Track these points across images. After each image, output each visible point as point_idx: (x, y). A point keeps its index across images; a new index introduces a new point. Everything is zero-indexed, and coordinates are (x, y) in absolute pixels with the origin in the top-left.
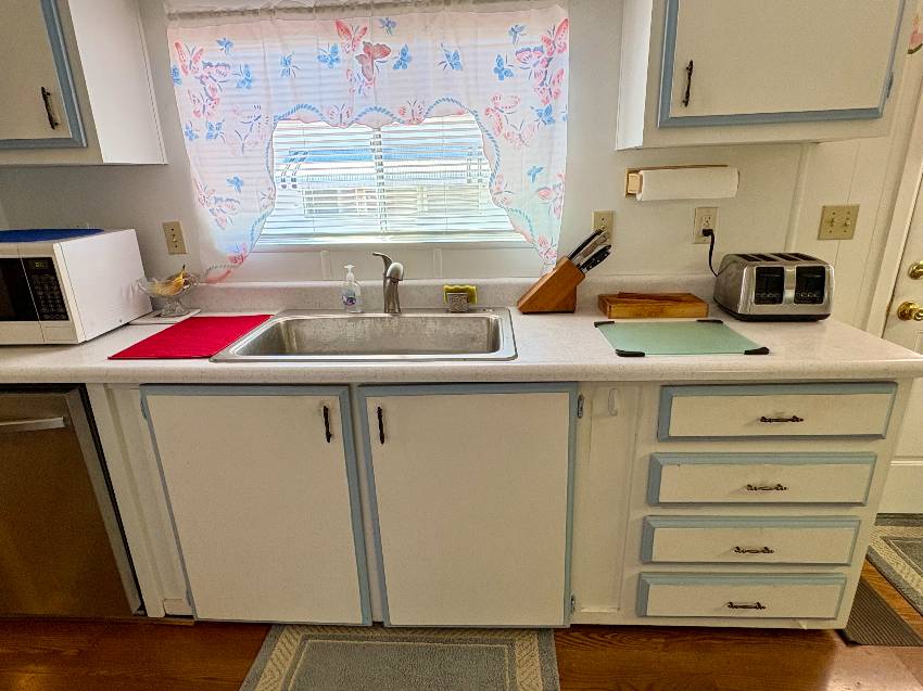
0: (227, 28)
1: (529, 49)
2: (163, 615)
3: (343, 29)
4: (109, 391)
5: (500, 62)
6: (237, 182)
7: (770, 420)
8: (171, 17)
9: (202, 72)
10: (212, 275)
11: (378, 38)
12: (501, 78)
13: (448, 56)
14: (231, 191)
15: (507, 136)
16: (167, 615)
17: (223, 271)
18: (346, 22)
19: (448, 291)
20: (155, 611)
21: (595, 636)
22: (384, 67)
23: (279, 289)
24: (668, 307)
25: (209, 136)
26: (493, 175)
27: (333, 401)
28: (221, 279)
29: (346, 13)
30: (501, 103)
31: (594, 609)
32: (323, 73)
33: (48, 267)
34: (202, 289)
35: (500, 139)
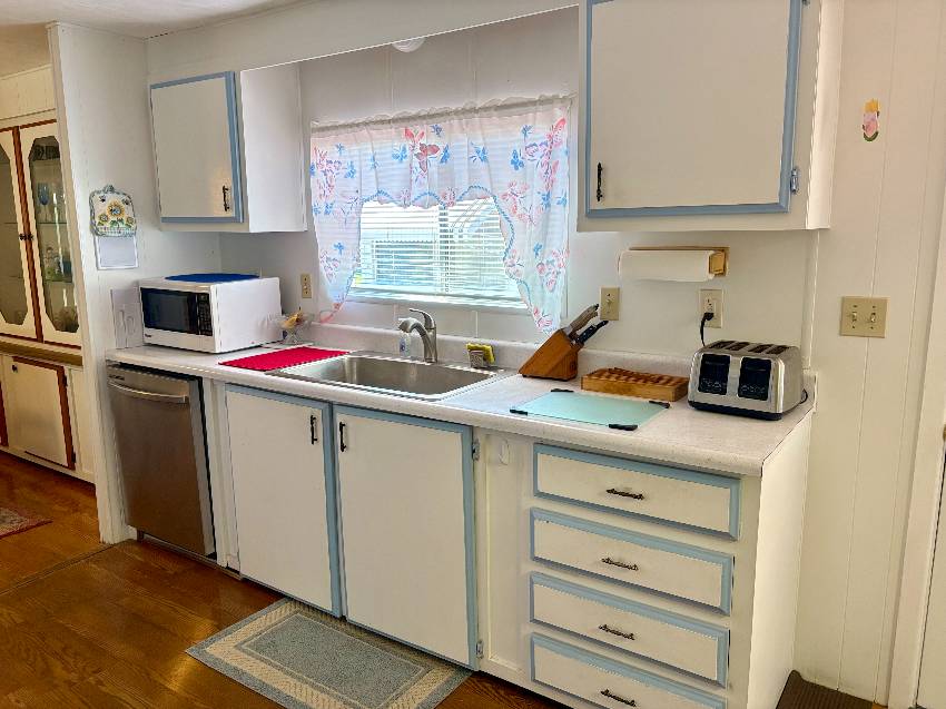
0: (343, 136)
1: (535, 145)
2: (225, 565)
3: (409, 135)
4: (213, 385)
5: (515, 156)
6: (340, 247)
7: (616, 493)
8: (314, 130)
9: (326, 167)
10: (323, 316)
11: (432, 140)
12: (516, 168)
13: (478, 152)
14: (336, 254)
15: (520, 216)
16: (228, 568)
17: (329, 314)
18: (411, 130)
19: (471, 349)
20: (222, 561)
21: (502, 692)
22: (434, 160)
23: (360, 333)
24: (639, 387)
25: (326, 213)
26: (507, 250)
27: (318, 413)
28: (327, 320)
29: (411, 123)
30: (517, 189)
31: (500, 661)
32: (395, 166)
33: (205, 299)
34: (314, 326)
35: (515, 220)
